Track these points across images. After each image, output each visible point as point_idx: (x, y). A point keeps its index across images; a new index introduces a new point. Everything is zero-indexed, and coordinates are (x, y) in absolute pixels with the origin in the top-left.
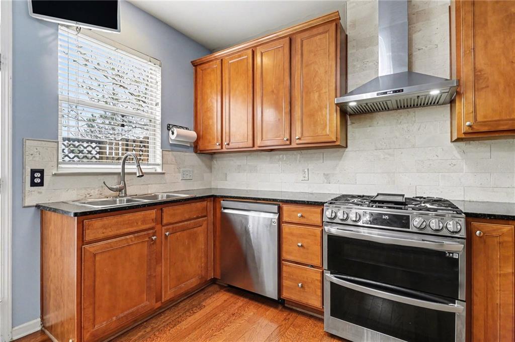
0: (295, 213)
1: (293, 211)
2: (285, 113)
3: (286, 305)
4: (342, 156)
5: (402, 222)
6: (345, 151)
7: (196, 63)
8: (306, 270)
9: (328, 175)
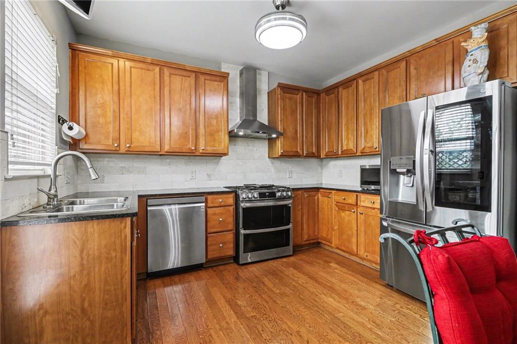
0: (217, 200)
1: (216, 199)
2: (192, 129)
3: (205, 266)
4: (218, 162)
5: (272, 195)
6: (220, 159)
7: (73, 47)
8: (224, 235)
9: (210, 175)
